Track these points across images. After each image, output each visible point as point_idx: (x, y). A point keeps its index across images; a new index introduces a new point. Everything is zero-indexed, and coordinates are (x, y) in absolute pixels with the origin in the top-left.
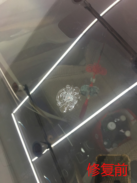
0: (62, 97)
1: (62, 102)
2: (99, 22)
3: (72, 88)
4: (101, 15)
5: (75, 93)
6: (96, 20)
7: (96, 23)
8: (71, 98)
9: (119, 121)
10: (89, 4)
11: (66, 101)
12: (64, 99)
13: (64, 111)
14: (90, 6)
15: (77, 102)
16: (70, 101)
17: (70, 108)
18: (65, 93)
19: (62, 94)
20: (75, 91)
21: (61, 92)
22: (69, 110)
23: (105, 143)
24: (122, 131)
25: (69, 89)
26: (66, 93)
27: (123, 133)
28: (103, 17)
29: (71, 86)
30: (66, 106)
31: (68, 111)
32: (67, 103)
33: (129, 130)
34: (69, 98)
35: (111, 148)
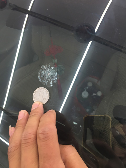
0: (43, 76)
1: (45, 80)
2: (30, 16)
3: (47, 66)
4: (29, 9)
5: (52, 68)
6: (27, 15)
7: (29, 19)
8: (50, 73)
9: (88, 88)
10: (14, 5)
11: (48, 78)
12: (45, 77)
13: (51, 85)
14: (16, 6)
15: (56, 73)
16: (51, 76)
17: (54, 81)
18: (43, 72)
19: (42, 74)
20: (51, 67)
21: (40, 73)
22: (54, 82)
23: (88, 110)
24: (94, 94)
25: (45, 68)
26: (45, 72)
27: (96, 95)
28: (32, 11)
29: (45, 65)
30: (50, 81)
31: (54, 84)
32: (50, 78)
33: (99, 90)
34: (49, 74)
35: (94, 111)
